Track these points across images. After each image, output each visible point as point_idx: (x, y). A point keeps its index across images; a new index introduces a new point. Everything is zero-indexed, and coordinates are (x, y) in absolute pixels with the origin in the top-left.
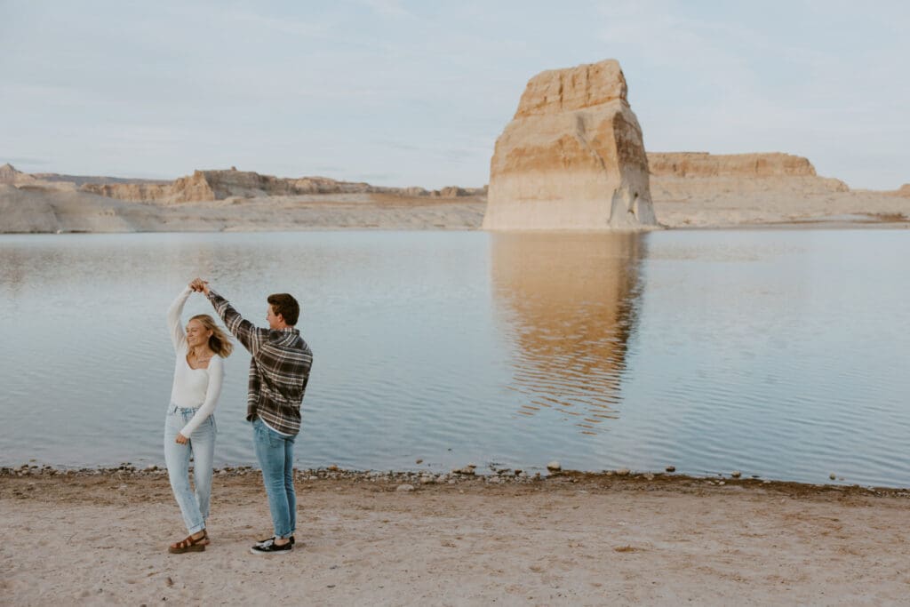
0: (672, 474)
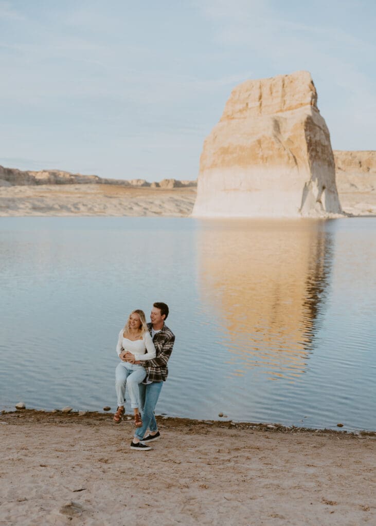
0: (109, 412)
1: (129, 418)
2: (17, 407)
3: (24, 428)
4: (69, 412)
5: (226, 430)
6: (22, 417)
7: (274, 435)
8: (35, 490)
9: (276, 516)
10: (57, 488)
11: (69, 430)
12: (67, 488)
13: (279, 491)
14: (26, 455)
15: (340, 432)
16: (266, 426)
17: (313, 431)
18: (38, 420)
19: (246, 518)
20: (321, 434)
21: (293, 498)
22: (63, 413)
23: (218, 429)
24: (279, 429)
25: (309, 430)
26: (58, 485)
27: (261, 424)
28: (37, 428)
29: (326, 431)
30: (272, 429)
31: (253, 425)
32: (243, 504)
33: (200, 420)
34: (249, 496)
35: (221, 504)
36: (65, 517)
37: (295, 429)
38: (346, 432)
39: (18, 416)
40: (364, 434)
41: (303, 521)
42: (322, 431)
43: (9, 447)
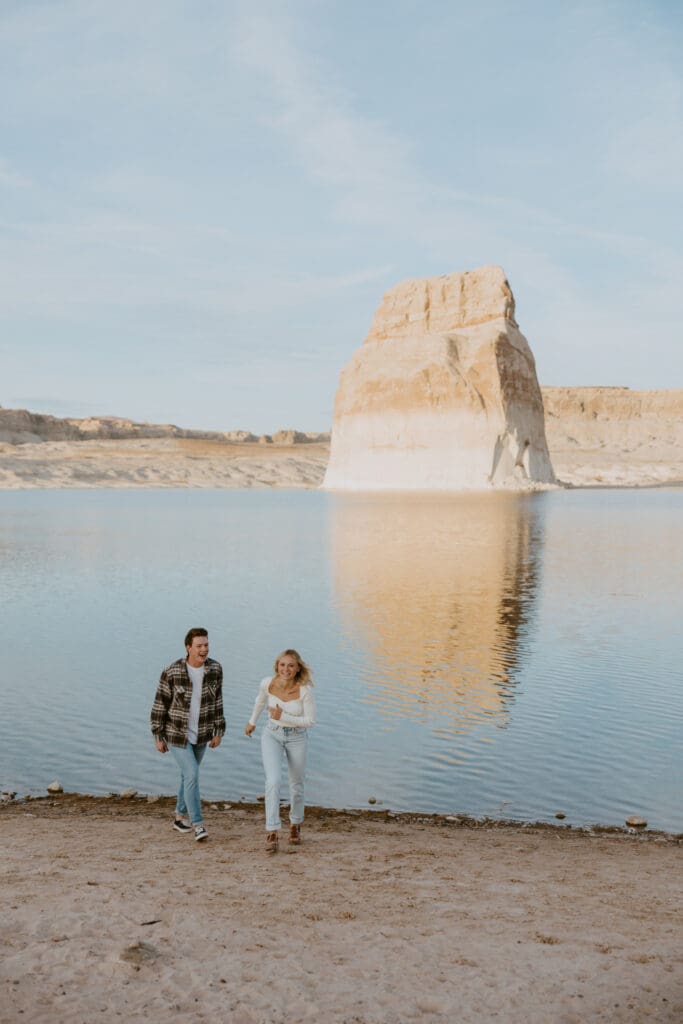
1: (227, 807)
2: (50, 791)
3: (61, 824)
4: (132, 797)
5: (380, 825)
6: (57, 806)
7: (456, 833)
8: (81, 922)
9: (464, 962)
10: (116, 920)
11: (132, 826)
12: (131, 919)
13: (467, 922)
14: (65, 868)
15: (560, 829)
16: (444, 818)
17: (519, 826)
18: (83, 811)
19: (415, 966)
20: (531, 830)
21: (491, 934)
22: (123, 799)
23: (368, 824)
24: (464, 822)
25: (512, 825)
26: (117, 914)
27: (435, 815)
28: (82, 823)
29: (539, 826)
30: (454, 822)
31: (423, 816)
32: (411, 944)
33: (340, 808)
34: (421, 931)
35: (375, 944)
36: (129, 966)
37: (489, 823)
38: (569, 827)
39: (52, 805)
40: (598, 830)
41: (506, 970)
42: (531, 826)
43: (39, 853)
